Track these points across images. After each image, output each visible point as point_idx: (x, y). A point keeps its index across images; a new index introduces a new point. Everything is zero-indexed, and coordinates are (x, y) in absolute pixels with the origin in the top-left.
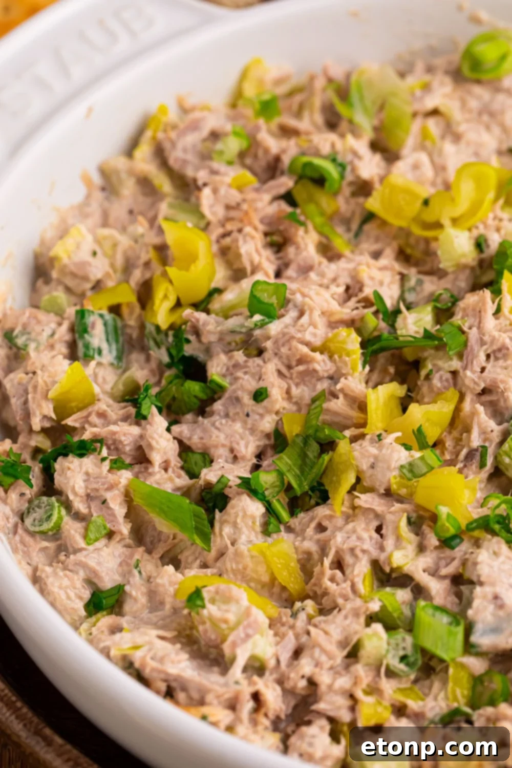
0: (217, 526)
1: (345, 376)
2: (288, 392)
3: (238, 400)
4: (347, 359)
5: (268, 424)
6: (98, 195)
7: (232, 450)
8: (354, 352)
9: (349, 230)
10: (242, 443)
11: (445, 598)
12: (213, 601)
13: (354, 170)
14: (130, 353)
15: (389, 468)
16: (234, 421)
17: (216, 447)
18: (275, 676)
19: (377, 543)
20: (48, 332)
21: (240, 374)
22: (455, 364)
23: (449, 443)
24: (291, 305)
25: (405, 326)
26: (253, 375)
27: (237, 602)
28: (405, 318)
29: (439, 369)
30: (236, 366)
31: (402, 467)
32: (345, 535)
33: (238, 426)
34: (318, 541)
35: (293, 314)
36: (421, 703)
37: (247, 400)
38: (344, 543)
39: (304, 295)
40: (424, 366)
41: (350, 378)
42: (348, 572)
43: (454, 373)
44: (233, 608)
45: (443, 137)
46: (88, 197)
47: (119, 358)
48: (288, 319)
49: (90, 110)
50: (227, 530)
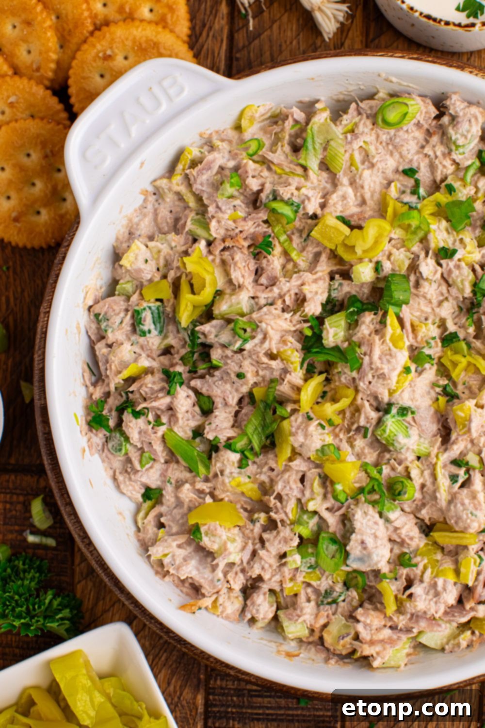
0: (213, 461)
1: (290, 373)
2: (257, 372)
3: (228, 374)
4: (291, 366)
5: (245, 389)
6: (152, 198)
7: (224, 399)
8: (295, 362)
9: (301, 236)
10: (230, 396)
11: (336, 527)
12: (207, 534)
13: (304, 208)
14: (168, 325)
15: (310, 450)
16: (226, 383)
17: (216, 396)
18: (240, 567)
19: (300, 489)
20: (118, 321)
21: (229, 361)
22: (354, 374)
23: (348, 414)
24: (259, 330)
25: (328, 339)
26: (237, 364)
27: (220, 537)
28: (328, 332)
29: (345, 373)
30: (227, 357)
31: (317, 450)
32: (284, 484)
33: (228, 386)
34: (269, 477)
35: (260, 336)
36: (319, 582)
37: (233, 376)
38: (282, 490)
39: (267, 324)
40: (337, 368)
41: (293, 374)
42: (284, 503)
43: (354, 379)
44: (217, 540)
45: (363, 163)
46: (145, 200)
47: (161, 332)
48: (257, 340)
49: (142, 164)
50: (219, 465)
